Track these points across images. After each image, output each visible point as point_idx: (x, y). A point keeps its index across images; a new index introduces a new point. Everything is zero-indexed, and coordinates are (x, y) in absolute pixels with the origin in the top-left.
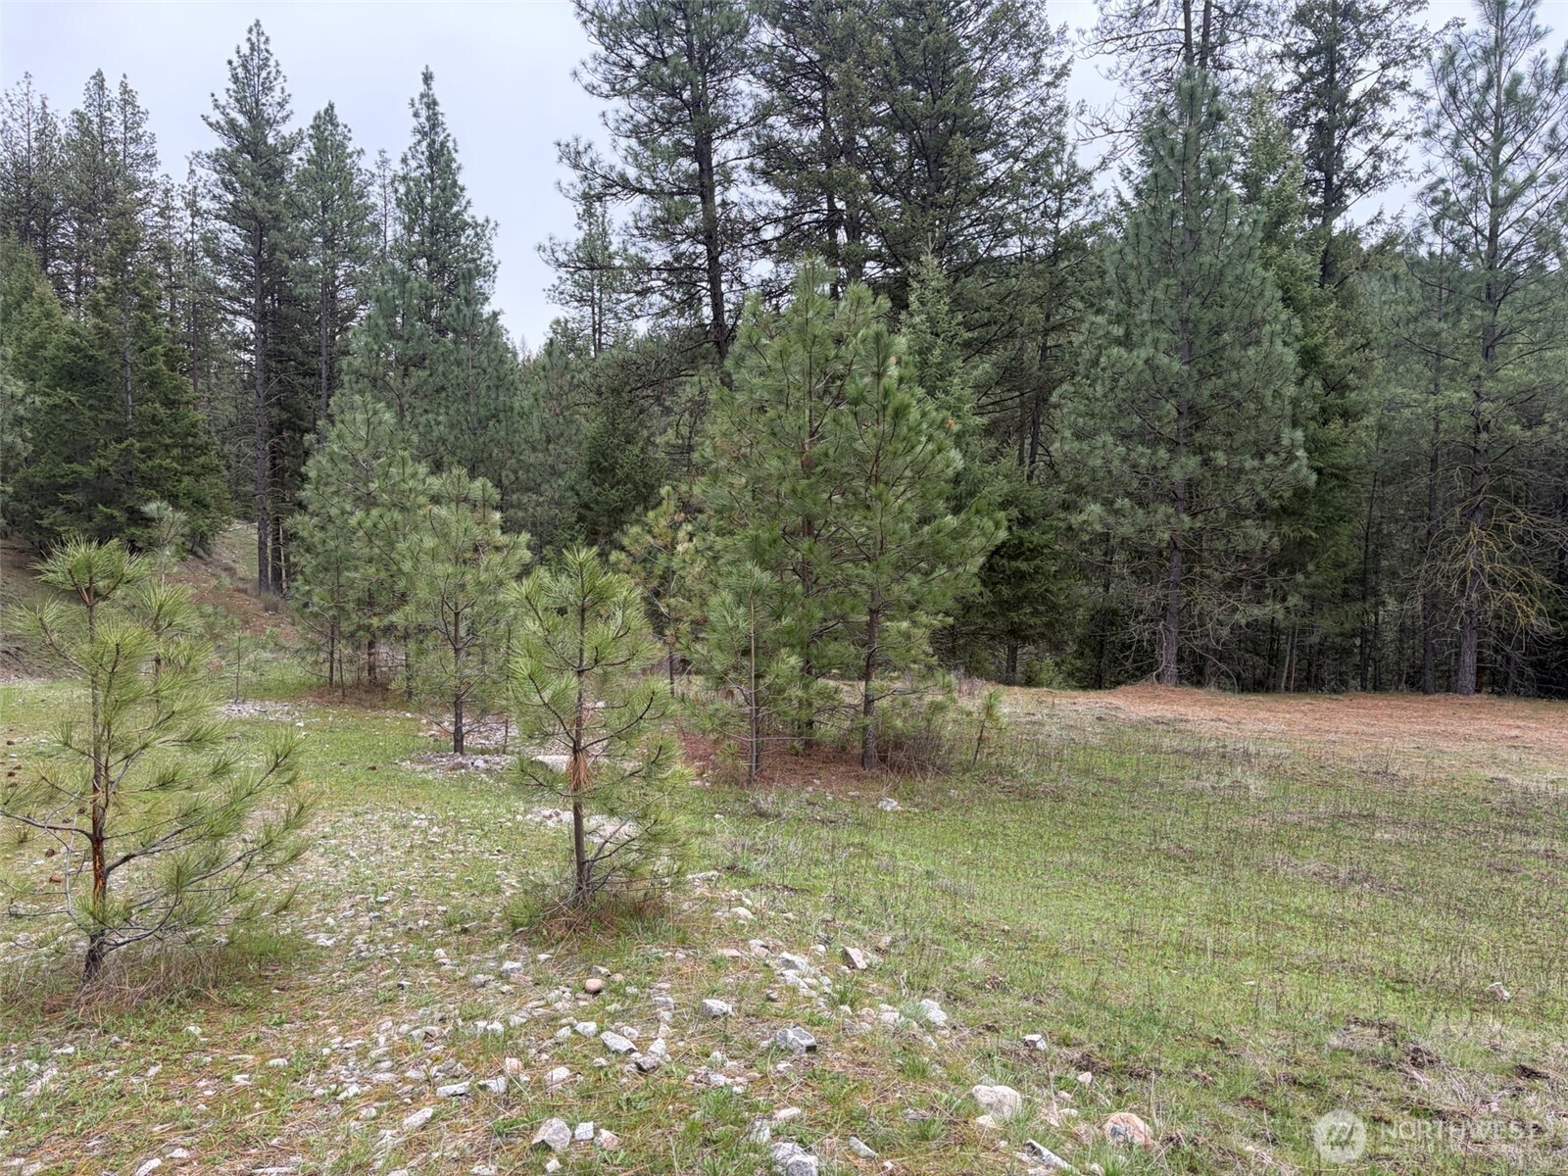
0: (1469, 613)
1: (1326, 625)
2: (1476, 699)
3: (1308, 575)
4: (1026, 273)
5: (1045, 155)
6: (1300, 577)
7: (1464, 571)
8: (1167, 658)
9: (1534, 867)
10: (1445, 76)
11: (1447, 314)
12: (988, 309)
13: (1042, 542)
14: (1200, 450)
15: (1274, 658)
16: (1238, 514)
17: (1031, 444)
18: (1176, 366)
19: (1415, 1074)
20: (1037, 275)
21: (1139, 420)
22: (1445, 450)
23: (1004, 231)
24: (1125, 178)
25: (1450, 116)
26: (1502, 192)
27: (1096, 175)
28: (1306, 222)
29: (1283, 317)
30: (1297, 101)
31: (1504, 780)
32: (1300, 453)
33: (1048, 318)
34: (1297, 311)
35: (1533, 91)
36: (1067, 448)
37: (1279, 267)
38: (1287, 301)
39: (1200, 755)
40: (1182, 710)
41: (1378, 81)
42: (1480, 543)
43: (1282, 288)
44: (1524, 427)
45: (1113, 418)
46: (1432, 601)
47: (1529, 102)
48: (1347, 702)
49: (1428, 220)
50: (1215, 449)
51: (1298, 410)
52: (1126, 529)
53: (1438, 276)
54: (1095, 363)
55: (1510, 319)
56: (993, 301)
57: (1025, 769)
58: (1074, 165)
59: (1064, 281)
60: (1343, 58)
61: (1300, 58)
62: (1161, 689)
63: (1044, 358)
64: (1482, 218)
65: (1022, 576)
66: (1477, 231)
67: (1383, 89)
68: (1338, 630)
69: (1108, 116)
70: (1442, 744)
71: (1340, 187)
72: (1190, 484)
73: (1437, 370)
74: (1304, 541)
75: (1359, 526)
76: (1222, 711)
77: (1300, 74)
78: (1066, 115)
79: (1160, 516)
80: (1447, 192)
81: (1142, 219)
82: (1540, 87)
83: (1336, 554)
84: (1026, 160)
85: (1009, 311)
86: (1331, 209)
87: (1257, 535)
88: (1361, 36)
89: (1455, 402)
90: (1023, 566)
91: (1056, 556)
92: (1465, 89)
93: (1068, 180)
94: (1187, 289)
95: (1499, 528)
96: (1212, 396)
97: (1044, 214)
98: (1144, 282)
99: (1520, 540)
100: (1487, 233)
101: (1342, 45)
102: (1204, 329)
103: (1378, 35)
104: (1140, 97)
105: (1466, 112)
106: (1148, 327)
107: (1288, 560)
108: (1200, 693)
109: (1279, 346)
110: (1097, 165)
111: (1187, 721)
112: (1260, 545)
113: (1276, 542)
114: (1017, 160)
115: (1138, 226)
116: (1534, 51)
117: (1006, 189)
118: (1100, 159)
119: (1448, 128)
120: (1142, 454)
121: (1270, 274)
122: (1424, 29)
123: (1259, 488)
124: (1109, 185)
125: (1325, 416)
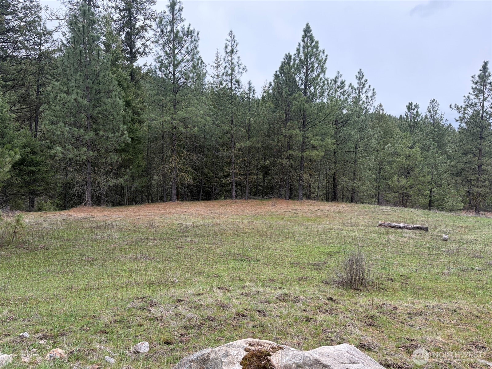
0: (174, 179)
1: (137, 184)
2: (176, 202)
3: (130, 170)
4: (28, 63)
5: (33, 21)
6: (128, 170)
7: (172, 167)
8: (88, 198)
9: (187, 245)
10: (160, 27)
11: (164, 95)
12: (13, 74)
13: (40, 160)
14: (95, 130)
15: (122, 195)
16: (108, 151)
17: (35, 125)
18: (85, 102)
19: (151, 309)
20: (33, 65)
21: (73, 119)
22: (166, 133)
23: (18, 46)
24: (64, 36)
25: (162, 38)
26: (176, 62)
27: (54, 33)
28: (126, 62)
29: (119, 90)
30: (121, 24)
31: (182, 223)
32: (126, 132)
33: (38, 81)
34: (123, 89)
35: (182, 35)
36: (47, 127)
37: (117, 74)
38: (120, 85)
39: (98, 227)
40: (93, 214)
41: (143, 23)
42: (175, 160)
43: (118, 81)
44: (184, 128)
45: (64, 118)
46: (165, 176)
47: (181, 38)
48: (143, 206)
49: (157, 67)
50: (100, 130)
51: (125, 119)
52: (71, 155)
53: (161, 83)
54: (56, 98)
55: (179, 98)
56: (15, 72)
57: (34, 241)
58: (45, 28)
59: (43, 68)
60: (133, 13)
61: (121, 11)
62: (86, 208)
63: (38, 95)
64: (171, 69)
65: (33, 172)
66: (170, 72)
67: (145, 26)
68: (140, 186)
69: (57, 13)
70: (167, 216)
71: (135, 53)
72: (92, 141)
73: (162, 110)
74: (129, 159)
75: (145, 154)
76: (106, 213)
77: (121, 15)
78: (41, 9)
79: (82, 151)
80: (162, 60)
81: (70, 51)
82: (184, 35)
83: (139, 163)
84: (25, 22)
85: (22, 76)
86: (133, 59)
87: (114, 157)
88: (138, 8)
89: (167, 120)
90: (34, 169)
91: (47, 165)
92: (165, 31)
93: (43, 33)
94: (87, 77)
95: (180, 156)
96: (98, 113)
97: (34, 43)
98: (72, 73)
99: (185, 159)
100: (173, 73)
101: (133, 10)
102: (94, 91)
103: (143, 9)
104: (68, 10)
105: (166, 38)
106: (74, 88)
107: (124, 165)
108: (99, 208)
109: (118, 99)
110: (54, 29)
111: (94, 217)
112: (115, 161)
113: (120, 160)
114: (22, 21)
115: (68, 53)
116: (182, 24)
117: (18, 31)
118: (55, 28)
119: (161, 42)
120: (75, 130)
121: (114, 76)
122: (155, 11)
123: (114, 143)
124: (58, 37)
125: (133, 121)
